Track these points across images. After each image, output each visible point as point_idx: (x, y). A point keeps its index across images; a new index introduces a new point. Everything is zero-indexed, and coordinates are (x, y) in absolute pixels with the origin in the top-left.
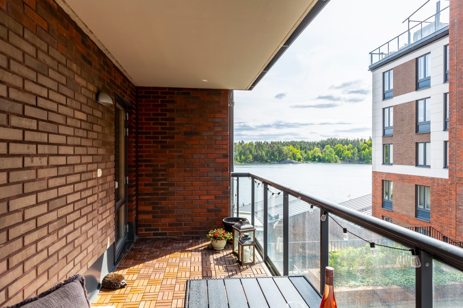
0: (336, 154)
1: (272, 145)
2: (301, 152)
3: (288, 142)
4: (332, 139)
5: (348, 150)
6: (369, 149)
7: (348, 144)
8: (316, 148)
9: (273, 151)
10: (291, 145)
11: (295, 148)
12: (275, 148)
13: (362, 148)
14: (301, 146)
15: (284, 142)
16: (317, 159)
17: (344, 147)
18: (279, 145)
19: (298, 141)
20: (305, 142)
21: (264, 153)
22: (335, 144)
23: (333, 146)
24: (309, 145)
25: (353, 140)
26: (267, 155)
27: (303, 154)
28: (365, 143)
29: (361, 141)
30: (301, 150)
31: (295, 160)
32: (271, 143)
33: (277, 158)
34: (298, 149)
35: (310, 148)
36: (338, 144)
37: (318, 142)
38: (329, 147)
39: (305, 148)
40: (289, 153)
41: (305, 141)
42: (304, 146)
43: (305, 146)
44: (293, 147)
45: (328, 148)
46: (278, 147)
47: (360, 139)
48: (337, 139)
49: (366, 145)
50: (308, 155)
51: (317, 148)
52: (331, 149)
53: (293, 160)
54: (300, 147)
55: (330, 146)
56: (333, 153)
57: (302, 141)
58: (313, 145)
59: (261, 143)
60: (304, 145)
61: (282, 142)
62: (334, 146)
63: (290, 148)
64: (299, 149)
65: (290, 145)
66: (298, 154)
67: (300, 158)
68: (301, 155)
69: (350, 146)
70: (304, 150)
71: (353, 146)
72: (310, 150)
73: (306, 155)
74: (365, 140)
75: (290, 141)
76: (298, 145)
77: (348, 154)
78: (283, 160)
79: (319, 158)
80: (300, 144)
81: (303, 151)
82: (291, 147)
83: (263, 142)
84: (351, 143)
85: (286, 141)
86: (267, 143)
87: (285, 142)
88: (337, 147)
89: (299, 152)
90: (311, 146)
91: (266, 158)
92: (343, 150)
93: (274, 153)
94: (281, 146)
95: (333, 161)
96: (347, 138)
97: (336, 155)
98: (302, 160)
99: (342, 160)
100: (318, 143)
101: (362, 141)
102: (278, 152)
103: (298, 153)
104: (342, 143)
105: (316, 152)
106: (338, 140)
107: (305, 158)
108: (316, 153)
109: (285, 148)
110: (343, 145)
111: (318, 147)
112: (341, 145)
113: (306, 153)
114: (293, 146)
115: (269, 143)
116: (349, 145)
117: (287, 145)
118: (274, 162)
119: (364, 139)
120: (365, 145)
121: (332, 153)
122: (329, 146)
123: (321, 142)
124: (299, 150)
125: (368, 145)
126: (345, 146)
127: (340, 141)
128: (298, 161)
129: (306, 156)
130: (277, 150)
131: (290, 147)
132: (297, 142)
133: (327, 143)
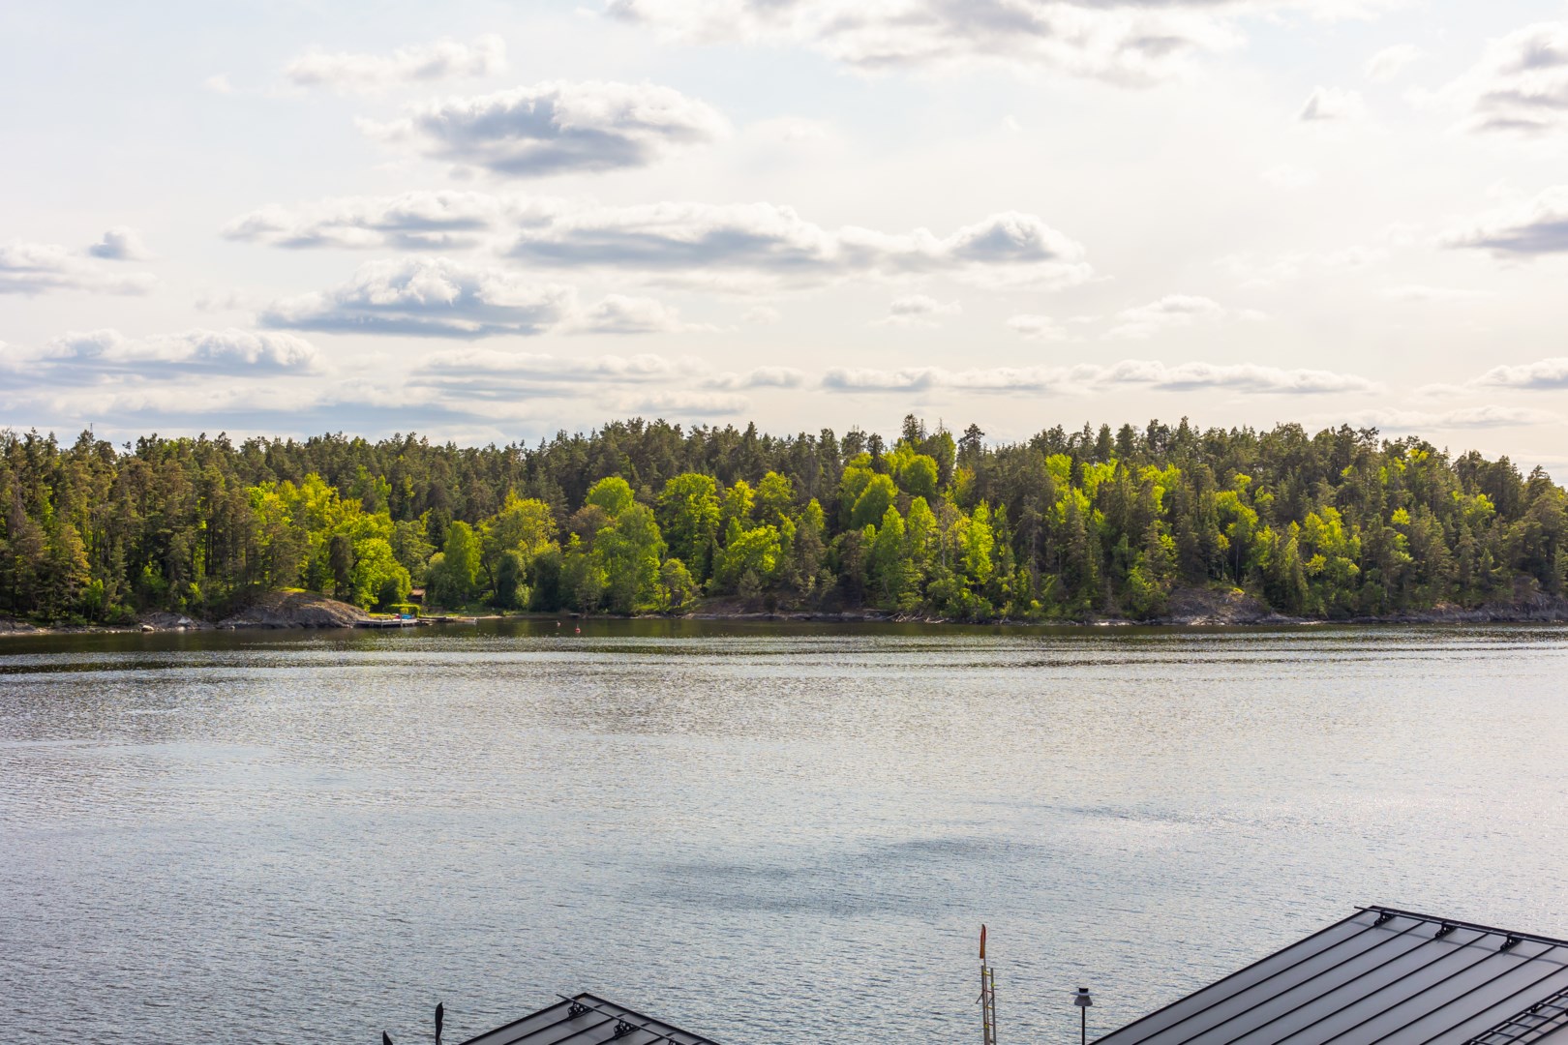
0: (672, 547)
1: (149, 472)
2: (400, 534)
3: (284, 442)
4: (636, 426)
5: (761, 514)
6: (904, 515)
7: (755, 479)
8: (517, 504)
9: (153, 523)
10: (314, 477)
11: (344, 495)
12: (177, 497)
13: (857, 501)
14: (393, 478)
15: (250, 447)
16: (524, 593)
17: (730, 493)
18: (213, 470)
19: (373, 442)
20: (424, 451)
21: (80, 544)
22: (666, 471)
23: (646, 489)
24: (466, 476)
25: (796, 438)
26: (100, 555)
27: (419, 547)
28: (878, 465)
29: (846, 452)
30: (395, 517)
31: (349, 600)
32: (134, 449)
33: (195, 587)
34: (369, 508)
35: (470, 502)
36: (681, 470)
37: (535, 449)
38: (620, 490)
39: (433, 498)
40: (299, 537)
41: (433, 443)
42: (424, 484)
43: (431, 485)
44: (329, 492)
45: (609, 502)
46: (206, 487)
47: (839, 437)
48: (677, 428)
49: (883, 484)
50: (456, 560)
51: (531, 501)
52: (641, 507)
53: (336, 598)
54: (389, 488)
55: (630, 479)
56: (653, 542)
57: (404, 440)
58: (497, 477)
59: (50, 446)
60: (419, 475)
61: (237, 445)
62: (659, 486)
63: (306, 498)
64: (382, 503)
65: (306, 470)
66: (371, 553)
67: (394, 583)
68: (400, 553)
69: (774, 490)
70: (425, 516)
71: (795, 484)
72: (470, 513)
73: (439, 557)
74: (875, 443)
75: (301, 439)
76: (371, 469)
77: (761, 551)
78: (242, 602)
79: (542, 583)
80: (388, 464)
81: (417, 529)
82: (316, 491)
83: (66, 443)
84: (782, 468)
85: (271, 439)
86: (104, 449)
87: (262, 448)
88: (680, 497)
89: (385, 528)
90: (477, 484)
91: (88, 581)
92: (725, 523)
93: (163, 541)
94: (229, 485)
95: (646, 607)
96: (751, 426)
97: (676, 561)
98: (406, 606)
99: (716, 594)
100: (533, 461)
101: (858, 448)
102: (201, 533)
103: (375, 542)
104: (712, 466)
105: (519, 528)
106: (686, 434)
107: (429, 586)
108: (522, 544)
109: (268, 496)
110: (720, 477)
111: (535, 495)
112: (710, 481)
113: (436, 537)
114: (332, 482)
115: (119, 451)
116: (763, 483)
117: (283, 476)
118: (167, 619)
119: (869, 435)
120: (876, 479)
121: (646, 541)
122: (616, 482)
123: (554, 450)
124: (385, 515)
125: (896, 478)
126: (741, 484)
127: (699, 448)
128: (375, 609)
129: (439, 567)
130: (194, 519)
131: (309, 490)
132: (359, 448)
133: (601, 460)
